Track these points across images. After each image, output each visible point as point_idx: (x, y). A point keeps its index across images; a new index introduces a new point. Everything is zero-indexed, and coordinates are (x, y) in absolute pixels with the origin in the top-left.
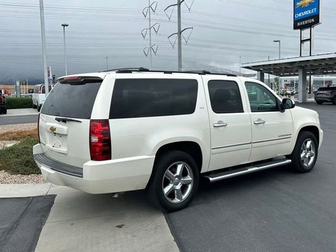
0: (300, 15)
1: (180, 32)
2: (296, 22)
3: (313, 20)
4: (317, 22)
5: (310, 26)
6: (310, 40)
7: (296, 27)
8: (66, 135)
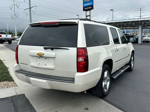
0: (86, 5)
1: (30, 8)
2: (84, 8)
3: (91, 7)
4: (92, 8)
5: (90, 10)
6: (90, 16)
7: (84, 10)
8: (55, 58)
